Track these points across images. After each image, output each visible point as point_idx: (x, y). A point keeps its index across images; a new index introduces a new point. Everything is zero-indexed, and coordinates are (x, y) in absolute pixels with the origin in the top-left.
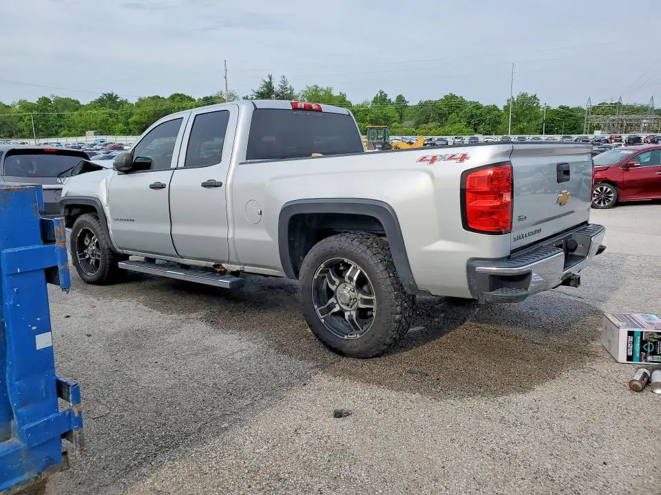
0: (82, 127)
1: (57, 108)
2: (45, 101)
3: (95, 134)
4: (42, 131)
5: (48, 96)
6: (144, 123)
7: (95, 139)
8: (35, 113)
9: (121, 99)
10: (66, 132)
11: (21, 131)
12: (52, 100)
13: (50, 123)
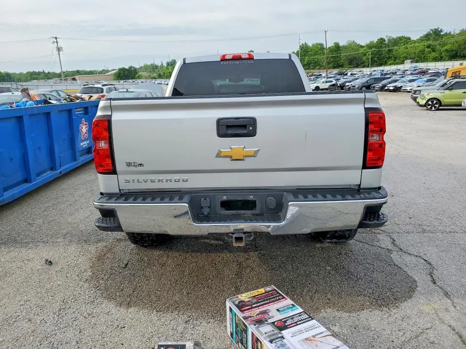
0: (403, 57)
1: (389, 45)
2: (382, 40)
3: (412, 62)
4: (377, 62)
5: (384, 37)
6: (454, 51)
7: (410, 66)
8: (373, 49)
9: (444, 32)
10: (391, 62)
11: (363, 63)
12: (386, 39)
13: (382, 56)
